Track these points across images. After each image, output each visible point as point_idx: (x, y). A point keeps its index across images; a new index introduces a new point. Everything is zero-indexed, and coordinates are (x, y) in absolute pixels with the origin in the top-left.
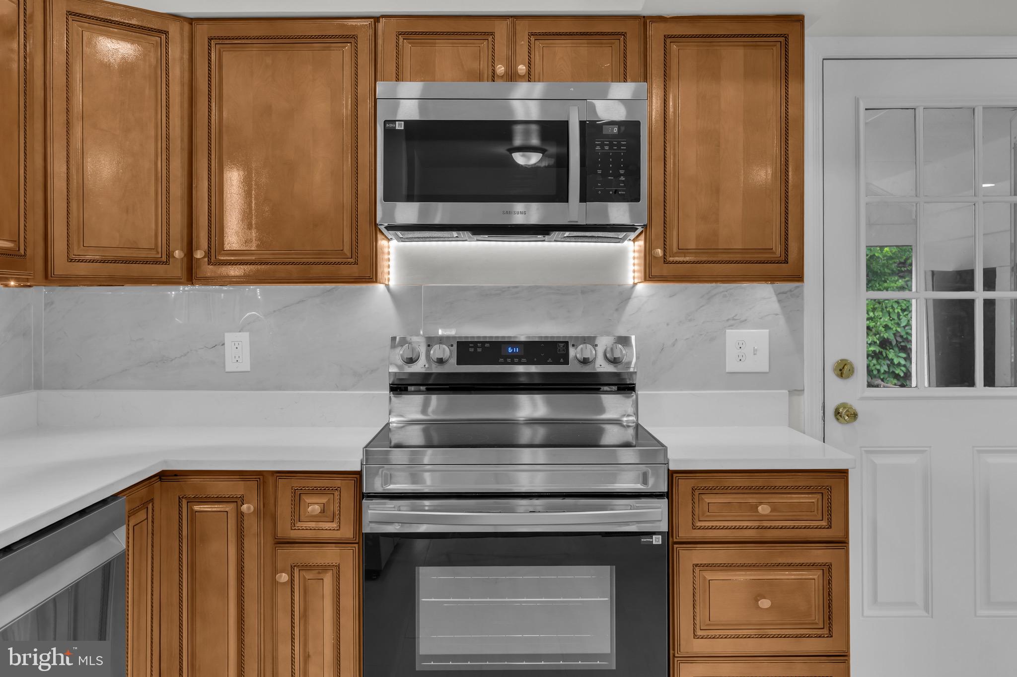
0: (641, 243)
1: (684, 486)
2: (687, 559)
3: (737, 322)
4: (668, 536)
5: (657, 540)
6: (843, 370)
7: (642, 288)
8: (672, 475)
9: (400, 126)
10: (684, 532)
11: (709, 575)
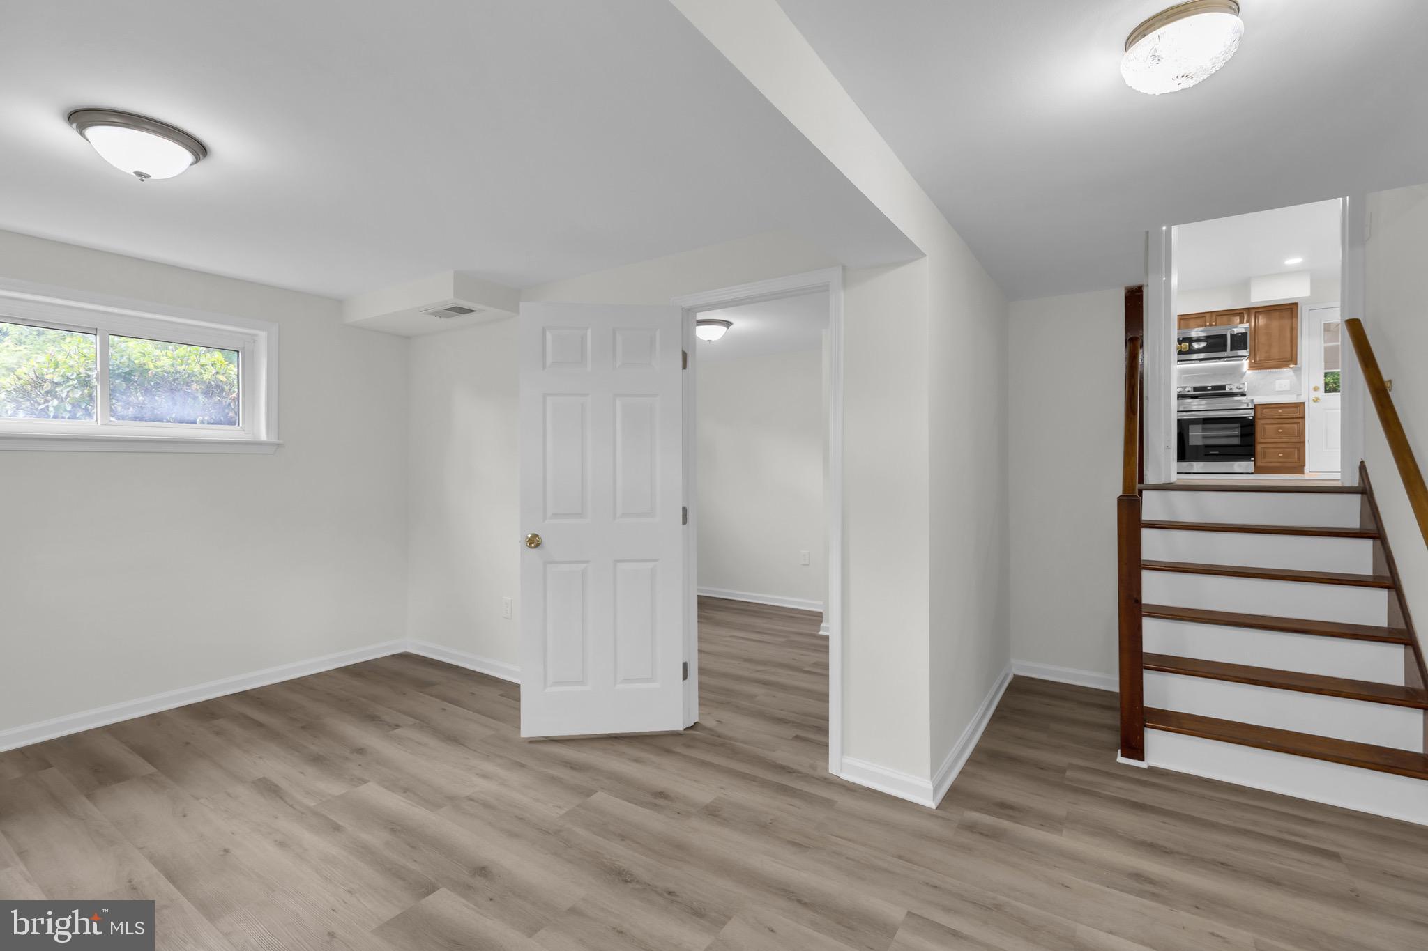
0: (1248, 361)
1: (1259, 408)
2: (1259, 424)
3: (1279, 379)
4: (1254, 417)
5: (1251, 418)
6: (1316, 389)
7: (1249, 372)
8: (1255, 405)
9: (1181, 339)
10: (1258, 416)
11: (1267, 426)
